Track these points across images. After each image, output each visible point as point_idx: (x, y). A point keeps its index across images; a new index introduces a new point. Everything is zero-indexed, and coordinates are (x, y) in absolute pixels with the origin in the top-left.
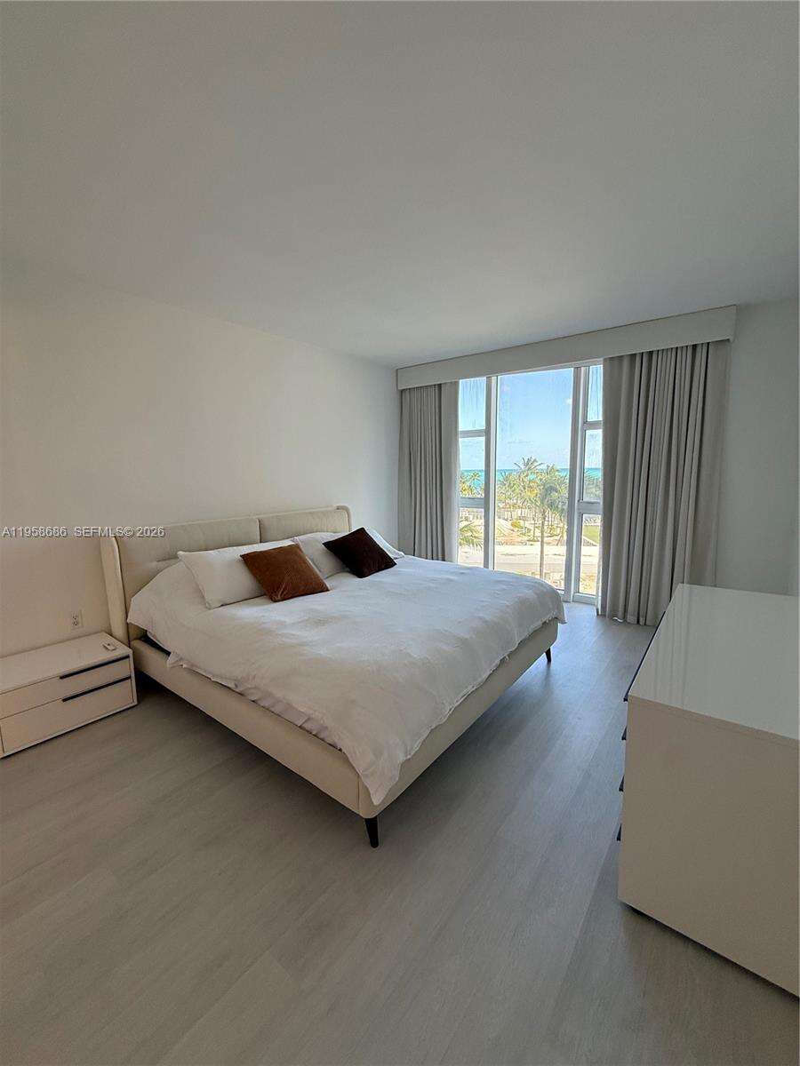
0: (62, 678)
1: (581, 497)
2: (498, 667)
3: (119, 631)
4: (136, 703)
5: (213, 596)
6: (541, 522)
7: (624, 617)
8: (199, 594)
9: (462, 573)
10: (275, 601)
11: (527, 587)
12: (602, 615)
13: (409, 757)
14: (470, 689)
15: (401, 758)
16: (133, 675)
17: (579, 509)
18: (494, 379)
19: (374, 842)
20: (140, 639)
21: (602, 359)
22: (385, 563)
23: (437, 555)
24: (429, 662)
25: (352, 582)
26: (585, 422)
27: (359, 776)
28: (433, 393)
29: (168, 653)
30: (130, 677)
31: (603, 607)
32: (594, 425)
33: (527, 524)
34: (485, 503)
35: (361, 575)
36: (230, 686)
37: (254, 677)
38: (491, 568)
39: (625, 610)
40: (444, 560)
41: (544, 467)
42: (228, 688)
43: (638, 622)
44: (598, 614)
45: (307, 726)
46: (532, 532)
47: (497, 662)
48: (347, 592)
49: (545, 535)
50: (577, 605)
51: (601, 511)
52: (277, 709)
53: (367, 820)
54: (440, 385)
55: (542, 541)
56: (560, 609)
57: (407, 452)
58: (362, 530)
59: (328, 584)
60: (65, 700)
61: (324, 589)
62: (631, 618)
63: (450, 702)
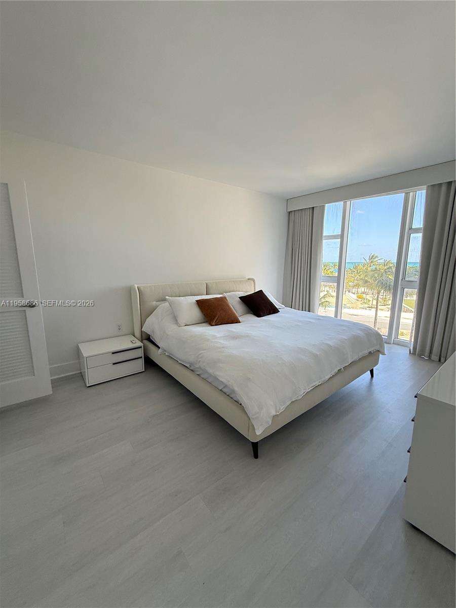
0: (113, 353)
1: (404, 278)
2: (336, 374)
3: (138, 334)
4: (144, 370)
5: (182, 321)
6: (376, 296)
7: (430, 357)
8: (175, 319)
9: (319, 319)
10: (212, 326)
11: (361, 330)
12: (413, 353)
13: (278, 413)
14: (317, 383)
15: (273, 413)
16: (143, 357)
17: (401, 285)
18: (348, 203)
19: (256, 456)
20: (147, 339)
21: (426, 186)
22: (273, 310)
23: (306, 308)
24: (293, 364)
25: (253, 319)
26: (410, 228)
27: (249, 419)
28: (309, 213)
29: (159, 348)
30: (141, 357)
31: (415, 348)
32: (417, 231)
33: (368, 297)
34: (338, 280)
35: (259, 316)
36: (187, 366)
37: (199, 362)
38: (339, 318)
39: (431, 352)
40: (309, 311)
41: (382, 261)
42: (186, 367)
43: (440, 360)
44: (410, 353)
45: (224, 390)
46: (371, 302)
47: (336, 370)
48: (250, 325)
49: (379, 304)
50: (395, 345)
51: (418, 287)
52: (210, 380)
53: (253, 443)
54: (313, 208)
55: (377, 308)
56: (382, 346)
57: (290, 249)
58: (261, 291)
59: (240, 319)
60: (114, 364)
61: (238, 322)
62: (435, 357)
63: (304, 389)
